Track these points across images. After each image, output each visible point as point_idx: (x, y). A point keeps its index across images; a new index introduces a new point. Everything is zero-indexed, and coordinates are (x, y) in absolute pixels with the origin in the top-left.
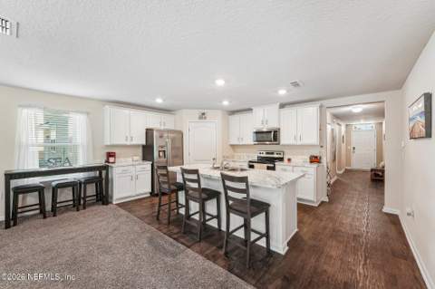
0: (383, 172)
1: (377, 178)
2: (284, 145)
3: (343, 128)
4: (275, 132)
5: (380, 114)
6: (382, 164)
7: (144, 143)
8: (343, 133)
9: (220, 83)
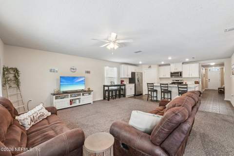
0: (224, 89)
1: (221, 92)
2: (184, 78)
3: (204, 70)
4: (181, 73)
5: (222, 65)
6: (223, 86)
7: (131, 77)
8: (204, 73)
9: (170, 58)
